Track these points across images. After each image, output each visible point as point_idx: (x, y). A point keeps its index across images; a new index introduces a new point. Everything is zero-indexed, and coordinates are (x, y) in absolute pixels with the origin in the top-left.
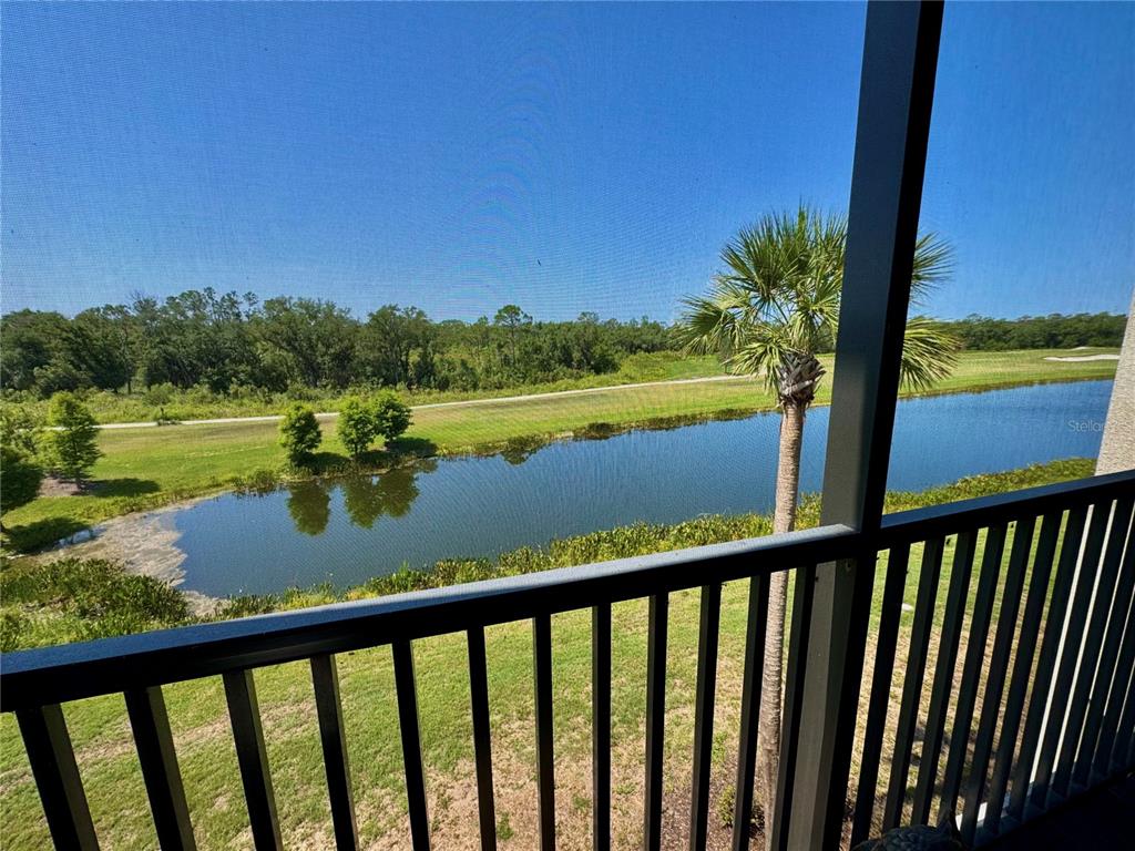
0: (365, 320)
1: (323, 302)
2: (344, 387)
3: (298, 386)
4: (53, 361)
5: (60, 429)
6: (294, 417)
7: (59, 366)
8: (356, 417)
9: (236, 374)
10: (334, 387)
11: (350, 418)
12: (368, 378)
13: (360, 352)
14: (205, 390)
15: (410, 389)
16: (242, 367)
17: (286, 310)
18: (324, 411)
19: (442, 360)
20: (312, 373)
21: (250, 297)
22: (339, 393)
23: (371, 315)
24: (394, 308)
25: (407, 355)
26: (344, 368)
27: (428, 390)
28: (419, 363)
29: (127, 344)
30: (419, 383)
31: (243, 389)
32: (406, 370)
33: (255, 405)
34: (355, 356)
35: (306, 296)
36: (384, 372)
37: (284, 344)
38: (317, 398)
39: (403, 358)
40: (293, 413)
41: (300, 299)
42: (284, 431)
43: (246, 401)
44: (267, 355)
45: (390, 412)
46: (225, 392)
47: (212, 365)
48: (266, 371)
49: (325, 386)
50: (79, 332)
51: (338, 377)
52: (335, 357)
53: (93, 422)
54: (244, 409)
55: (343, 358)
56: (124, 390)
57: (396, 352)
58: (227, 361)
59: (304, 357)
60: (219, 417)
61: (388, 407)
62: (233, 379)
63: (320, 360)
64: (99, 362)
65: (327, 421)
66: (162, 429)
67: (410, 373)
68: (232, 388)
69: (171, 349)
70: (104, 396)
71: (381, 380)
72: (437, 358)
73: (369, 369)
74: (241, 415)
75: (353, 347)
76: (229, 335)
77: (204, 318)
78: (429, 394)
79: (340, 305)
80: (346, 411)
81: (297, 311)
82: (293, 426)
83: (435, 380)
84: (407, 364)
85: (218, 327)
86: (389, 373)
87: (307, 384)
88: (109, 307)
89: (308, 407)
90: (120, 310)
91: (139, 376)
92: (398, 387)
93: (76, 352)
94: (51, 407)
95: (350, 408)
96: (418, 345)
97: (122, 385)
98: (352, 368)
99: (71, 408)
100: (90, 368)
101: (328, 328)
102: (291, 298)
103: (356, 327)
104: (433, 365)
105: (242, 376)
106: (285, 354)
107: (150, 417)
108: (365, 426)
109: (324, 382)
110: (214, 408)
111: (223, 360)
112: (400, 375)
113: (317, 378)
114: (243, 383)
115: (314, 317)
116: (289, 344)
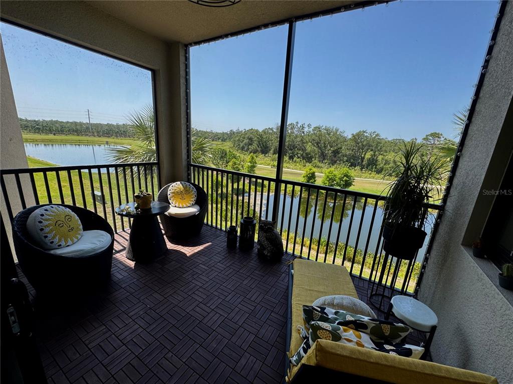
0: (350, 137)
1: (334, 128)
2: (333, 165)
3: (316, 161)
4: (254, 144)
5: (249, 164)
6: (308, 173)
7: (254, 146)
8: (330, 177)
9: (298, 153)
10: (329, 164)
11: (328, 176)
12: (344, 162)
13: (344, 151)
14: (287, 158)
15: (361, 170)
16: (300, 152)
17: (320, 131)
18: (322, 173)
19: (383, 159)
20: (323, 157)
21: (309, 126)
22: (330, 167)
23: (353, 134)
24: (364, 132)
25: (365, 154)
26: (335, 157)
27: (370, 172)
28: (370, 159)
29: (271, 140)
30: (367, 168)
31: (298, 160)
32: (362, 161)
33: (300, 166)
34: (342, 152)
35: (328, 126)
36: (352, 160)
38: (322, 167)
39: (363, 156)
40: (309, 171)
41: (326, 127)
42: (304, 177)
43: (298, 164)
44: (309, 148)
45: (345, 178)
46: (293, 160)
47: (291, 150)
48: (307, 154)
49: (326, 163)
50: (261, 136)
51: (332, 160)
52: (334, 152)
54: (296, 167)
55: (336, 153)
56: (267, 155)
57: (360, 152)
58: (296, 149)
59: (321, 151)
60: (288, 168)
61: (345, 176)
62: (296, 156)
63: (327, 152)
64: (263, 145)
65: (320, 177)
66: (272, 169)
67: (364, 163)
68: (295, 159)
70: (261, 156)
71: (350, 164)
72: (380, 158)
73: (345, 158)
74: (295, 169)
75: (341, 148)
76: (299, 139)
77: (293, 133)
78: (370, 174)
79: (341, 130)
80: (327, 174)
81: (324, 131)
82: (307, 176)
83: (376, 168)
84: (364, 158)
85: (296, 137)
86: (354, 162)
87: (319, 161)
88: (269, 128)
89: (314, 170)
90: (272, 129)
91: (272, 152)
92: (356, 168)
93: (259, 142)
94: (248, 158)
95: (329, 173)
96: (372, 150)
97: (267, 153)
98: (338, 157)
99: (253, 158)
100: (261, 147)
101: (333, 139)
102: (322, 126)
103: (345, 140)
104: (377, 161)
105: (299, 155)
106: (315, 148)
107: (270, 165)
108: (333, 182)
109: (326, 161)
112: (358, 163)
113: (324, 159)
114: (298, 158)
115: (329, 134)
116: (317, 144)
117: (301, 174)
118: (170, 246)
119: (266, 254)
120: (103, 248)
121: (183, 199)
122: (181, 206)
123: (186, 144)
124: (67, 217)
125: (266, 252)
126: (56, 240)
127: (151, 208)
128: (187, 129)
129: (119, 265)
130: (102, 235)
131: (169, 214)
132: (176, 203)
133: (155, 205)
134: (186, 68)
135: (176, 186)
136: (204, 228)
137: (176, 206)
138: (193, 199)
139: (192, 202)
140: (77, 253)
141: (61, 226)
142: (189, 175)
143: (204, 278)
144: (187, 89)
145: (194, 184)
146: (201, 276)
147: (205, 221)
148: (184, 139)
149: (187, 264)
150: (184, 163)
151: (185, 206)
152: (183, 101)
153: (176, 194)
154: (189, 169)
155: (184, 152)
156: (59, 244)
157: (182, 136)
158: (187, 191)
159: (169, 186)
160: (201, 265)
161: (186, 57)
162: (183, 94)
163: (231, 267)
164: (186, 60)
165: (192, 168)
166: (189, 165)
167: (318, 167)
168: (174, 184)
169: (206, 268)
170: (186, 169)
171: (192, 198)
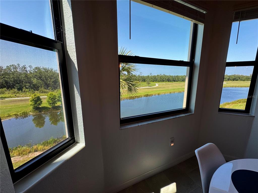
1: (50, 68)
2: (55, 89)
3: (42, 89)
6: (34, 98)
8: (52, 97)
10: (52, 89)
11: (50, 98)
14: (16, 90)
16: (27, 84)
17: (39, 70)
21: (30, 67)
22: (54, 91)
26: (55, 84)
31: (27, 90)
33: (29, 94)
35: (45, 67)
40: (33, 96)
41: (43, 67)
42: (31, 101)
43: (27, 93)
44: (35, 81)
46: (21, 91)
47: (18, 84)
48: (34, 85)
49: (50, 89)
51: (54, 87)
52: (53, 82)
54: (26, 95)
55: (55, 82)
59: (44, 82)
60: (18, 97)
62: (24, 87)
63: (49, 82)
68: (24, 90)
69: (6, 79)
74: (25, 97)
76: (23, 76)
77: (17, 71)
79: (54, 69)
80: (49, 96)
81: (42, 70)
82: (33, 100)
85: (20, 74)
87: (45, 89)
89: (39, 95)
98: (57, 85)
101: (51, 75)
102: (40, 67)
105: (27, 87)
106: (39, 81)
108: (55, 100)
109: (50, 88)
110: (17, 95)
113: (48, 87)
114: (27, 88)
115: (47, 72)
116: (40, 78)
117: (28, 99)
167: (45, 92)
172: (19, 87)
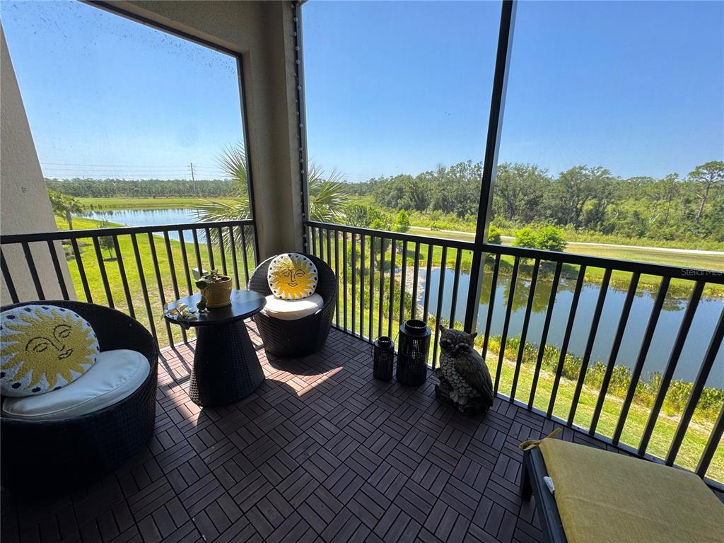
0: (557, 177)
1: (531, 165)
2: (528, 222)
3: (500, 218)
4: (405, 197)
5: (399, 225)
7: (406, 199)
8: (526, 241)
9: (471, 207)
10: (521, 222)
12: (546, 218)
13: (547, 200)
14: (454, 215)
15: (577, 229)
16: (475, 205)
18: (510, 235)
19: (614, 210)
20: (511, 211)
22: (524, 225)
23: (562, 173)
24: (581, 168)
25: (583, 203)
26: (532, 210)
27: (592, 232)
28: (591, 210)
29: (430, 190)
30: (586, 225)
31: (471, 217)
32: (578, 216)
34: (542, 203)
35: (520, 163)
36: (560, 215)
37: (499, 193)
38: (510, 227)
39: (579, 206)
41: (516, 165)
43: (471, 224)
45: (550, 242)
46: (463, 218)
47: (461, 202)
49: (516, 220)
50: (415, 184)
51: (526, 216)
52: (529, 202)
53: (409, 224)
54: (469, 228)
55: (533, 204)
56: (424, 212)
57: (574, 201)
58: (469, 201)
59: (509, 201)
60: (457, 230)
61: (550, 239)
62: (469, 211)
63: (517, 204)
64: (419, 198)
66: (432, 232)
67: (581, 218)
69: (446, 193)
70: (416, 213)
71: (556, 220)
72: (610, 208)
73: (549, 212)
74: (467, 231)
75: (542, 196)
77: (464, 177)
78: (593, 235)
79: (541, 167)
80: (519, 237)
81: (512, 172)
83: (602, 225)
84: (581, 210)
85: (469, 182)
86: (563, 216)
87: (506, 218)
88: (427, 172)
89: (499, 231)
90: (431, 174)
91: (431, 206)
92: (567, 227)
93: (412, 193)
94: (397, 217)
95: (523, 235)
96: (595, 197)
97: (424, 210)
98: (537, 210)
99: (404, 217)
100: (415, 201)
101: (528, 183)
102: (511, 164)
103: (548, 183)
104: (603, 213)
106: (498, 198)
107: (430, 226)
109: (516, 217)
110: (456, 225)
111: (467, 200)
112: (571, 218)
113: (513, 214)
115: (521, 176)
116: (502, 192)
118: (269, 371)
119: (455, 400)
120: (124, 393)
121: (293, 284)
122: (290, 297)
123: (298, 187)
124: (60, 330)
125: (454, 396)
126: (27, 381)
127: (230, 305)
128: (301, 158)
129: (173, 414)
130: (132, 363)
131: (268, 312)
132: (280, 293)
133: (240, 299)
134: (296, 44)
135: (282, 260)
136: (332, 335)
137: (281, 297)
138: (311, 285)
139: (310, 290)
140: (64, 410)
141: (39, 348)
142: (305, 240)
143: (329, 457)
144: (297, 84)
145: (313, 258)
146: (322, 452)
147: (334, 321)
148: (295, 178)
149: (297, 416)
150: (297, 220)
151: (297, 297)
152: (291, 109)
153: (283, 275)
154: (305, 231)
155: (296, 200)
156: (35, 387)
157: (292, 172)
158: (299, 270)
159: (270, 261)
160: (323, 422)
161: (295, 24)
162: (290, 95)
163: (384, 428)
164: (295, 30)
165: (310, 228)
166: (306, 224)
167: (504, 227)
168: (278, 258)
169: (333, 428)
170: (300, 231)
171: (310, 282)
172: (460, 210)
